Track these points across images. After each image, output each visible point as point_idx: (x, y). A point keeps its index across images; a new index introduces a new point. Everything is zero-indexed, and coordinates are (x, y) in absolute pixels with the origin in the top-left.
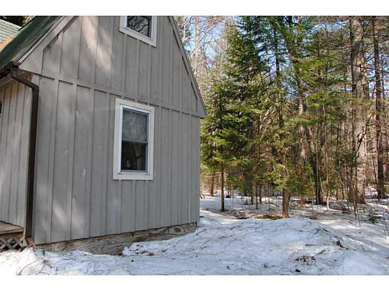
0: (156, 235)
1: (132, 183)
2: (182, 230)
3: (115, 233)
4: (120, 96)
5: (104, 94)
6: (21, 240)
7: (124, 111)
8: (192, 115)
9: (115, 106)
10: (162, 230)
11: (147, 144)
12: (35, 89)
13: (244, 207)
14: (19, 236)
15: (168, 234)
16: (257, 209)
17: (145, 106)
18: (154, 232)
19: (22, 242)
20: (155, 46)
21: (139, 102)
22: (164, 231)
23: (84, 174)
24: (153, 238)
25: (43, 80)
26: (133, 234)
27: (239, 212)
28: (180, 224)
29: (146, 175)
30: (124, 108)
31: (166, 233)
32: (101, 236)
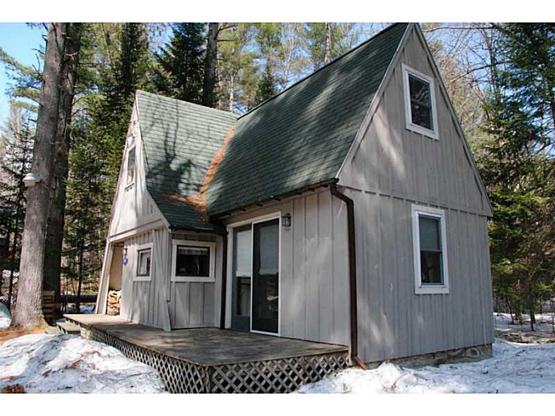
0: (454, 357)
1: (431, 298)
2: (478, 352)
3: (419, 354)
4: (414, 202)
5: (400, 201)
6: (347, 359)
7: (420, 218)
8: (479, 215)
9: (411, 213)
10: (459, 351)
11: (442, 252)
12: (350, 203)
13: (512, 328)
14: (346, 354)
15: (465, 357)
16: (533, 330)
17: (436, 209)
18: (453, 354)
19: (348, 361)
20: (438, 139)
21: (431, 205)
22: (461, 353)
23: (391, 289)
24: (452, 361)
25: (353, 192)
26: (433, 355)
27: (511, 335)
28: (476, 345)
29: (443, 288)
30: (419, 215)
31: (463, 355)
32: (408, 357)
